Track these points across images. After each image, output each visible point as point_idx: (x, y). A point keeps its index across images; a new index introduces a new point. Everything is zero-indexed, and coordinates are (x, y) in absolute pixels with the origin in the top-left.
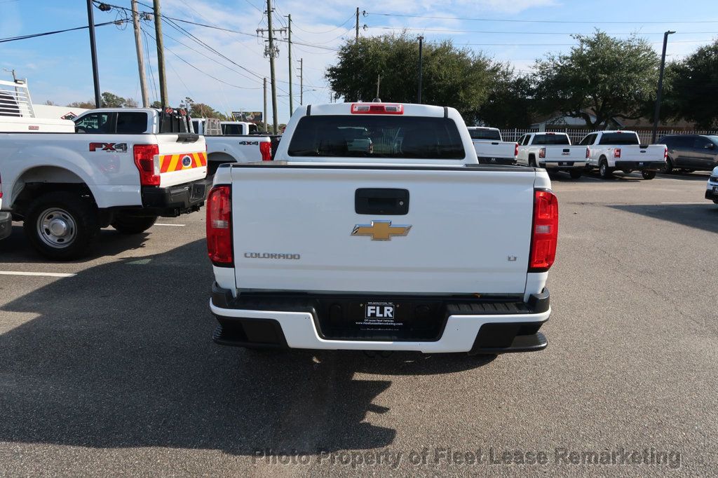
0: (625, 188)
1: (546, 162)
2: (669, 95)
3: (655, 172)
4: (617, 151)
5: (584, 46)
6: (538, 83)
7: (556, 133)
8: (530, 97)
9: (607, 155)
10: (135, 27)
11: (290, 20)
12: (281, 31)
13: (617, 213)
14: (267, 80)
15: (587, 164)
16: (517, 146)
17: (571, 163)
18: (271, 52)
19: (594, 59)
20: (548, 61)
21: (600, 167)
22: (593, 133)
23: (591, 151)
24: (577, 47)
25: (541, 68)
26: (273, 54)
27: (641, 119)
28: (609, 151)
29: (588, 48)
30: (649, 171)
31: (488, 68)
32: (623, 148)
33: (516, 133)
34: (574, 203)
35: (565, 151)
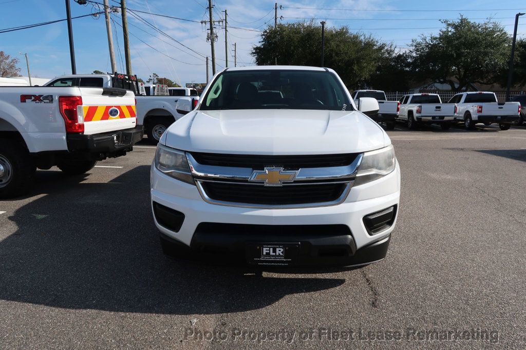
0: (487, 137)
1: (422, 116)
2: (517, 65)
3: (510, 124)
4: (480, 107)
5: (450, 29)
6: (414, 57)
7: (430, 94)
8: (407, 69)
9: (471, 111)
10: (106, 17)
11: (226, 14)
12: (219, 22)
13: (485, 157)
14: (209, 58)
15: (455, 118)
16: (398, 104)
17: (442, 117)
18: (212, 38)
19: (457, 39)
20: (422, 41)
21: (465, 120)
22: (458, 94)
23: (458, 108)
24: (444, 30)
25: (416, 46)
26: (213, 39)
27: (495, 84)
28: (473, 108)
29: (453, 30)
30: (505, 123)
31: (375, 47)
32: (484, 105)
33: (397, 95)
34: (448, 149)
35: (437, 107)
